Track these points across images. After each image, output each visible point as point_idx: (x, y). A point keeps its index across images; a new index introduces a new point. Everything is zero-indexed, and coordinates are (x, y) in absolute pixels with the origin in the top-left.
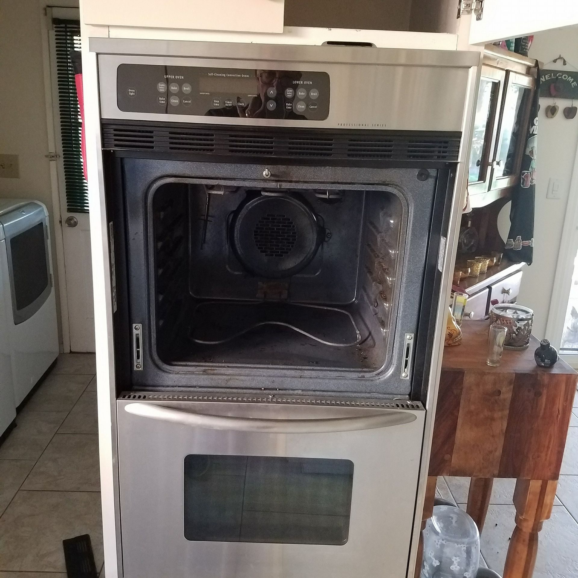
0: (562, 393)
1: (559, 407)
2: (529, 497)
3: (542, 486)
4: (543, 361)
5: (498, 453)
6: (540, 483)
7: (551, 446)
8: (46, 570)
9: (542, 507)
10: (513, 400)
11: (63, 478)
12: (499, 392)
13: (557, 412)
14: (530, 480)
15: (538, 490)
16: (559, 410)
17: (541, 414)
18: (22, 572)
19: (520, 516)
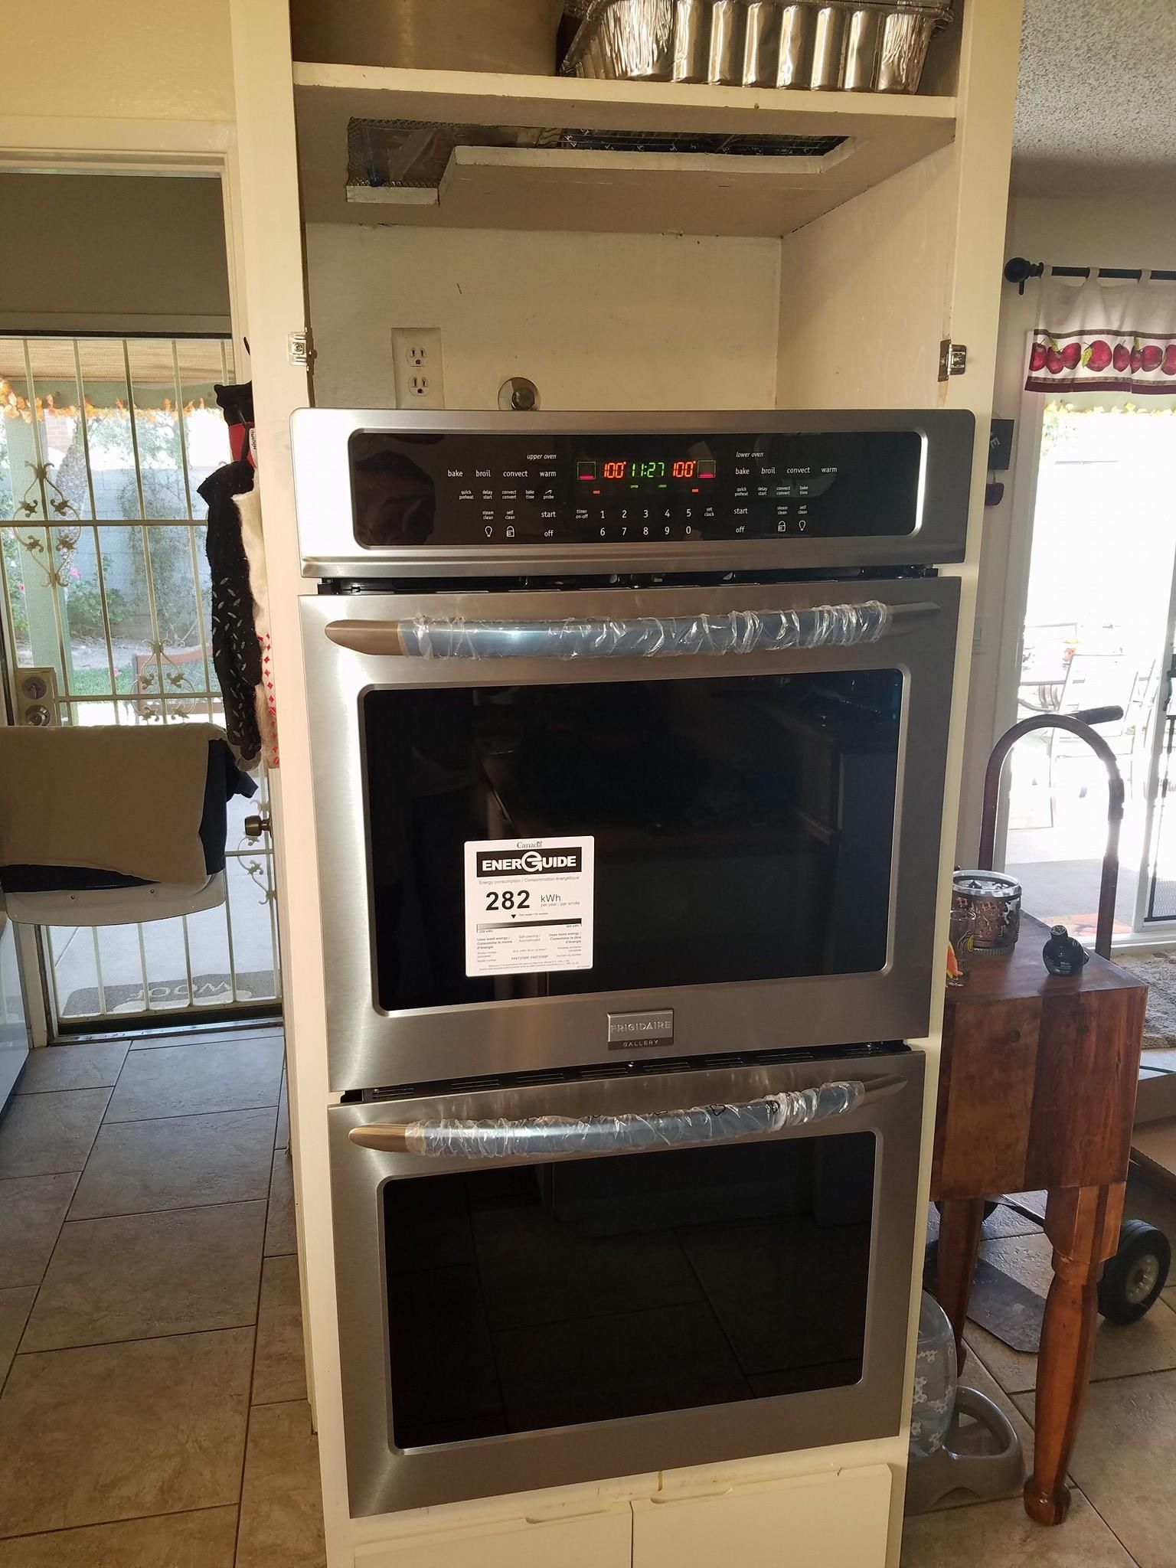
0: (1123, 1023)
1: (1119, 1048)
2: (1078, 1219)
3: (1099, 1196)
4: (1058, 965)
5: (1022, 1147)
6: (1095, 1190)
7: (1110, 1122)
8: (124, 1516)
9: (1102, 1234)
10: (1042, 1046)
11: (106, 1316)
12: (1018, 1034)
13: (1117, 1059)
14: (1077, 1189)
15: (1094, 1205)
16: (1119, 1053)
17: (1091, 1065)
18: (73, 1528)
19: (1064, 1257)
